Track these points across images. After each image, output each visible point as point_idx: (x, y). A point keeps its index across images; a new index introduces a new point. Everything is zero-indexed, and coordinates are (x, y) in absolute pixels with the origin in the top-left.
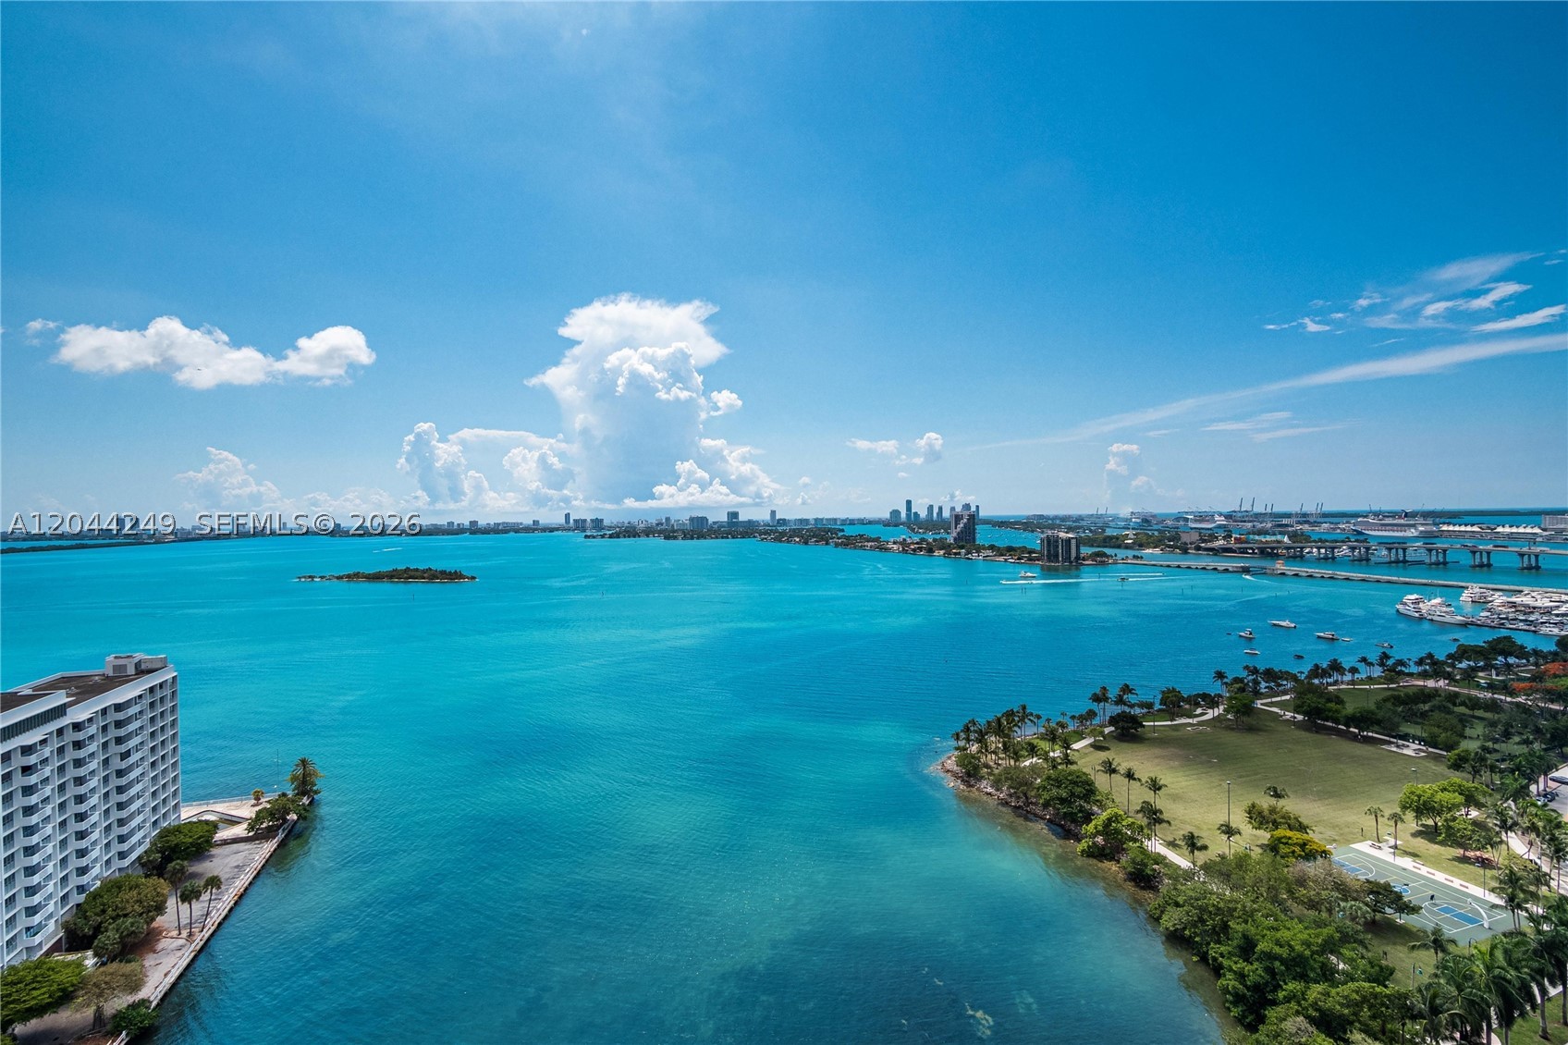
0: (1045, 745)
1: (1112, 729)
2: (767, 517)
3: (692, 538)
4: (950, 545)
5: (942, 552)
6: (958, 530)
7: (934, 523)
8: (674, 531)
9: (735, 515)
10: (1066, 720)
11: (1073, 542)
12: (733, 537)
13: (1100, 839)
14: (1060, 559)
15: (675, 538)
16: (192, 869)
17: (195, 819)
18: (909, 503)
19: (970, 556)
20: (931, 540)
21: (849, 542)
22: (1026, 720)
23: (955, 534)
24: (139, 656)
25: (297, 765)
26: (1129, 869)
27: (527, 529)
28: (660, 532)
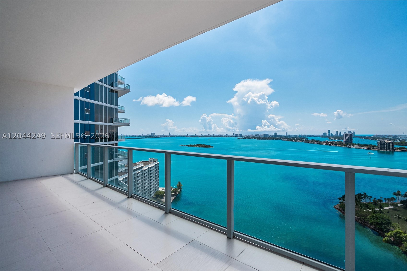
0: (373, 206)
1: (402, 205)
2: (285, 134)
3: (264, 139)
4: (343, 143)
5: (340, 145)
6: (346, 139)
7: (338, 137)
8: (259, 137)
9: (276, 134)
10: (382, 199)
11: (391, 144)
12: (275, 139)
13: (392, 239)
14: (386, 149)
15: (260, 139)
16: (161, 200)
17: (161, 191)
18: (329, 131)
19: (350, 147)
20: (336, 142)
21: (309, 142)
22: (366, 197)
23: (345, 140)
24: (154, 159)
25: (178, 183)
26: (404, 250)
27: (225, 136)
28: (256, 138)
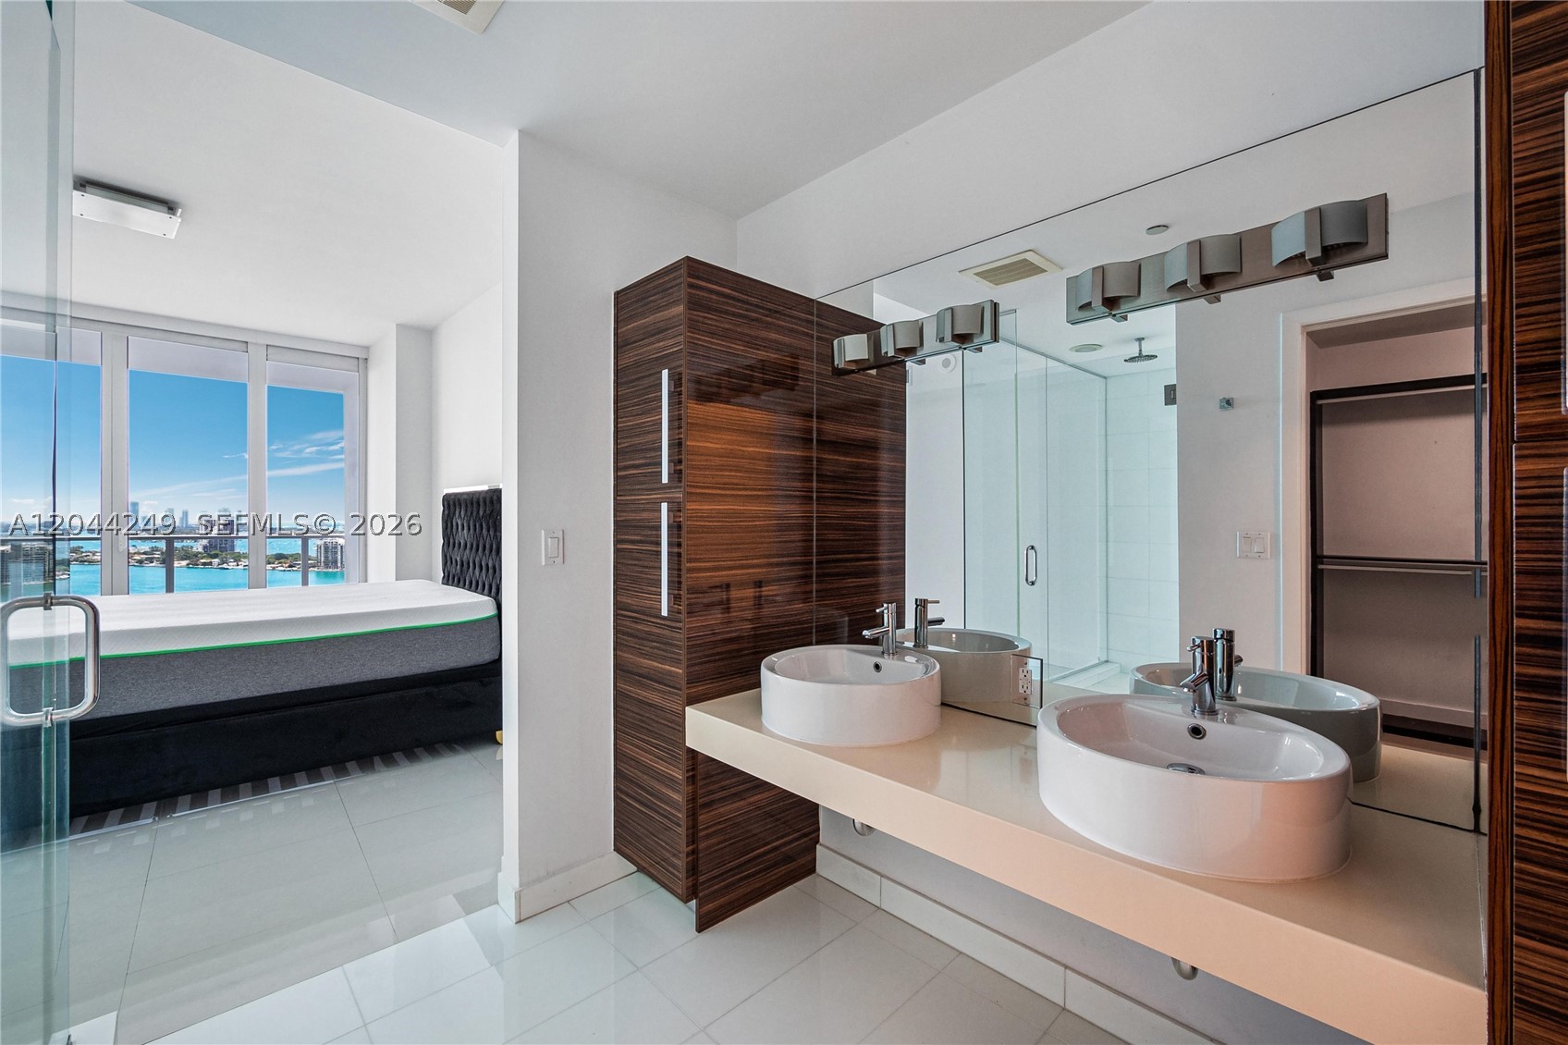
4: (196, 555)
19: (225, 566)
23: (204, 542)
